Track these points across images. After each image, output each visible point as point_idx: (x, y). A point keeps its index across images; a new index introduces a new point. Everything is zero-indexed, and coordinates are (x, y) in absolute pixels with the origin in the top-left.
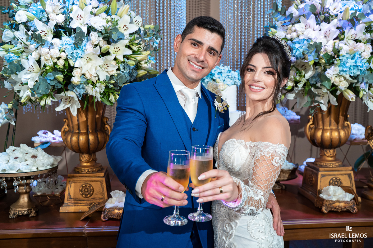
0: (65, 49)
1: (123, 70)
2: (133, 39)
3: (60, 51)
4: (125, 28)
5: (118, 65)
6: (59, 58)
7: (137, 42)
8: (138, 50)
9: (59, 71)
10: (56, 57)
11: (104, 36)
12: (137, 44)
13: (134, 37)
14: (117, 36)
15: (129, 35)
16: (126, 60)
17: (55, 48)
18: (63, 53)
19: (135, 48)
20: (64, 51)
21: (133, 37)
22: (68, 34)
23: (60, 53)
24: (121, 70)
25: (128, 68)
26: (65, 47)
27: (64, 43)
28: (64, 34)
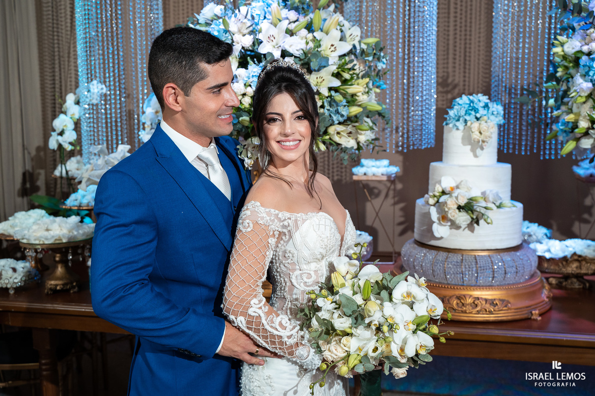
0: (251, 82)
1: (329, 108)
2: (343, 63)
3: (245, 85)
4: (333, 48)
5: (321, 101)
6: (244, 95)
7: (350, 66)
8: (352, 78)
9: (245, 111)
10: (240, 94)
11: (302, 62)
12: (350, 69)
13: (345, 60)
14: (317, 64)
15: (338, 58)
16: (333, 93)
17: (240, 81)
18: (249, 88)
19: (346, 76)
20: (250, 86)
21: (343, 60)
22: (256, 62)
23: (246, 88)
24: (326, 108)
25: (335, 105)
26: (251, 80)
27: (251, 75)
28: (251, 62)
